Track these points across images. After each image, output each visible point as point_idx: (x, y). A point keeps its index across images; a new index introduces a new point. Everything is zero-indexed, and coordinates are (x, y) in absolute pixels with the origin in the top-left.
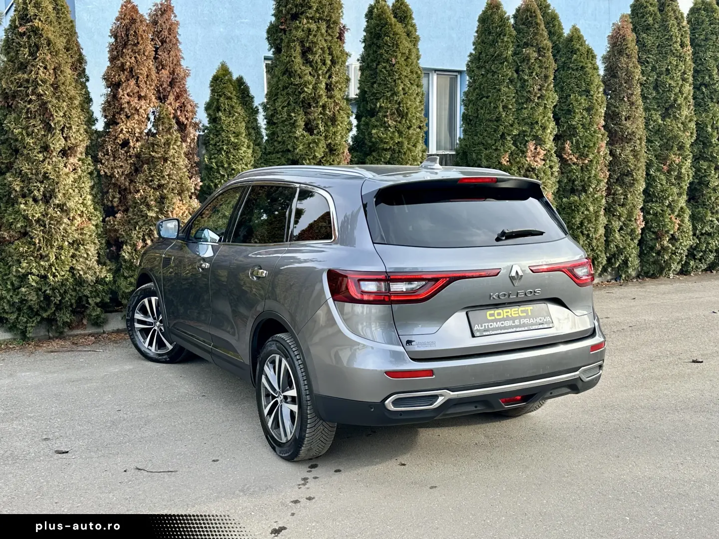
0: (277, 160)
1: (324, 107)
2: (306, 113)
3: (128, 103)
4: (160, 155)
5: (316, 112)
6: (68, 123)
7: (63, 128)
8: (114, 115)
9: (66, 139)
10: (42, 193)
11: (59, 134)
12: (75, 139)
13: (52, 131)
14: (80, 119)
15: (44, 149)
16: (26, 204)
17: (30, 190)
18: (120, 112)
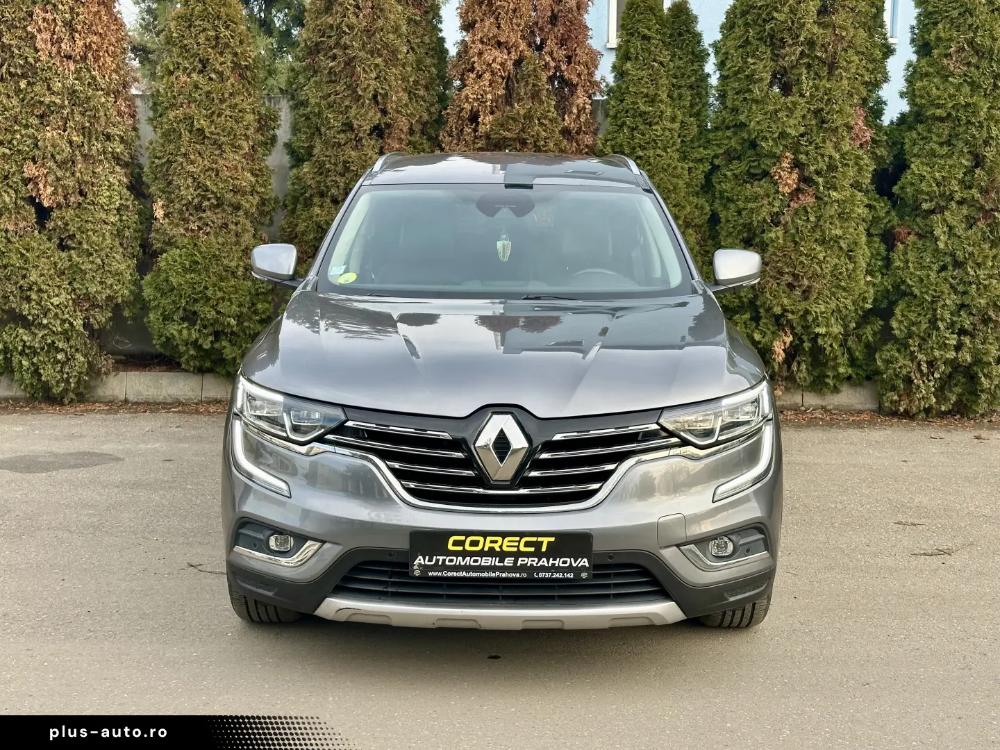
1: (811, 43)
2: (776, 58)
3: (480, 54)
4: (514, 135)
5: (792, 54)
7: (375, 97)
8: (463, 74)
9: (384, 112)
10: (341, 191)
11: (369, 104)
12: (398, 112)
13: (358, 100)
14: (408, 81)
15: (348, 127)
16: (321, 206)
17: (327, 187)
18: (472, 70)
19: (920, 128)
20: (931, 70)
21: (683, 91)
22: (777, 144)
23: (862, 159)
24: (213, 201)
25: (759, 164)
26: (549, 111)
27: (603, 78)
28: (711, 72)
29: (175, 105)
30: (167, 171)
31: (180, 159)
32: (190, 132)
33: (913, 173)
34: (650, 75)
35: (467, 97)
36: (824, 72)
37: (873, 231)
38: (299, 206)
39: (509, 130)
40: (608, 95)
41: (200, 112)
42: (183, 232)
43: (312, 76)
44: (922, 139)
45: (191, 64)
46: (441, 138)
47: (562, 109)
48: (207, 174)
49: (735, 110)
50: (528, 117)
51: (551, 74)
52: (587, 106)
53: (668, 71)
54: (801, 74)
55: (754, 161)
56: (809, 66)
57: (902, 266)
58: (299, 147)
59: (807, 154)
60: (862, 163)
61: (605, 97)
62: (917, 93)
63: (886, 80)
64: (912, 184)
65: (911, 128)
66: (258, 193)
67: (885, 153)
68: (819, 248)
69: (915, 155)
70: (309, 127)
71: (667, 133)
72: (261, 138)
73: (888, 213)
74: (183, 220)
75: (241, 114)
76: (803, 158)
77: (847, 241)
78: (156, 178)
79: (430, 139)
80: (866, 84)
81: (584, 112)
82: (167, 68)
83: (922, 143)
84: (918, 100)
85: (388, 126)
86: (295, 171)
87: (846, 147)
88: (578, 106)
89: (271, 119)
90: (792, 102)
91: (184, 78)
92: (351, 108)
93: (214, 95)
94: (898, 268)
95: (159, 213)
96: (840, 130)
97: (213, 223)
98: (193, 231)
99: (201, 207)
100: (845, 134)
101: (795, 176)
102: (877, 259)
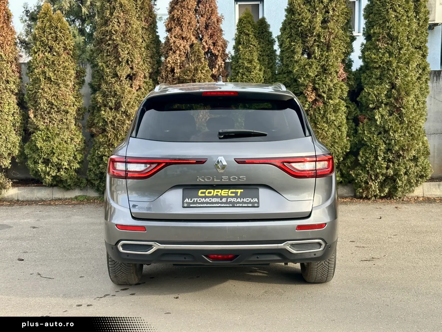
0: (283, 79)
1: (319, 36)
2: (304, 42)
3: (174, 42)
4: (190, 78)
5: (311, 41)
6: (131, 58)
7: (127, 61)
8: (167, 51)
9: (132, 68)
10: (113, 104)
11: (125, 65)
12: (138, 68)
13: (120, 64)
14: (143, 55)
15: (116, 75)
16: (105, 111)
17: (107, 102)
18: (171, 49)
19: (368, 72)
20: (372, 47)
21: (265, 57)
22: (305, 80)
23: (343, 86)
24: (56, 109)
25: (298, 89)
26: (205, 67)
27: (230, 52)
28: (277, 49)
29: (37, 67)
30: (35, 96)
31: (40, 91)
32: (45, 79)
33: (365, 92)
34: (250, 51)
35: (169, 61)
36: (325, 49)
37: (349, 117)
38: (95, 111)
39: (188, 76)
40: (232, 59)
41: (49, 70)
42: (42, 123)
43: (100, 53)
44: (369, 77)
45: (45, 48)
46: (158, 79)
47: (212, 65)
48: (53, 97)
49: (287, 65)
50: (196, 69)
51: (206, 51)
52: (223, 65)
53: (258, 49)
54: (315, 49)
55: (296, 88)
56: (318, 46)
57: (362, 132)
58: (95, 85)
59: (319, 84)
60: (343, 88)
61: (231, 61)
62: (366, 57)
63: (352, 51)
64: (365, 97)
65: (364, 72)
66: (76, 105)
67: (353, 83)
68: (325, 125)
69: (366, 84)
70: (99, 76)
71: (258, 76)
72: (77, 81)
73: (355, 109)
74: (43, 118)
75: (68, 70)
76: (317, 86)
77: (337, 122)
78: (30, 100)
79: (153, 80)
80: (344, 53)
81: (221, 67)
82: (34, 51)
83: (369, 78)
84: (366, 60)
85: (134, 75)
86: (93, 95)
87: (335, 81)
88: (218, 65)
89: (82, 73)
90: (311, 62)
91: (41, 55)
92: (117, 67)
93: (55, 62)
94: (360, 133)
95: (32, 116)
96: (333, 74)
97: (56, 119)
98: (47, 123)
99: (50, 112)
100: (335, 75)
101: (314, 94)
102: (351, 130)
